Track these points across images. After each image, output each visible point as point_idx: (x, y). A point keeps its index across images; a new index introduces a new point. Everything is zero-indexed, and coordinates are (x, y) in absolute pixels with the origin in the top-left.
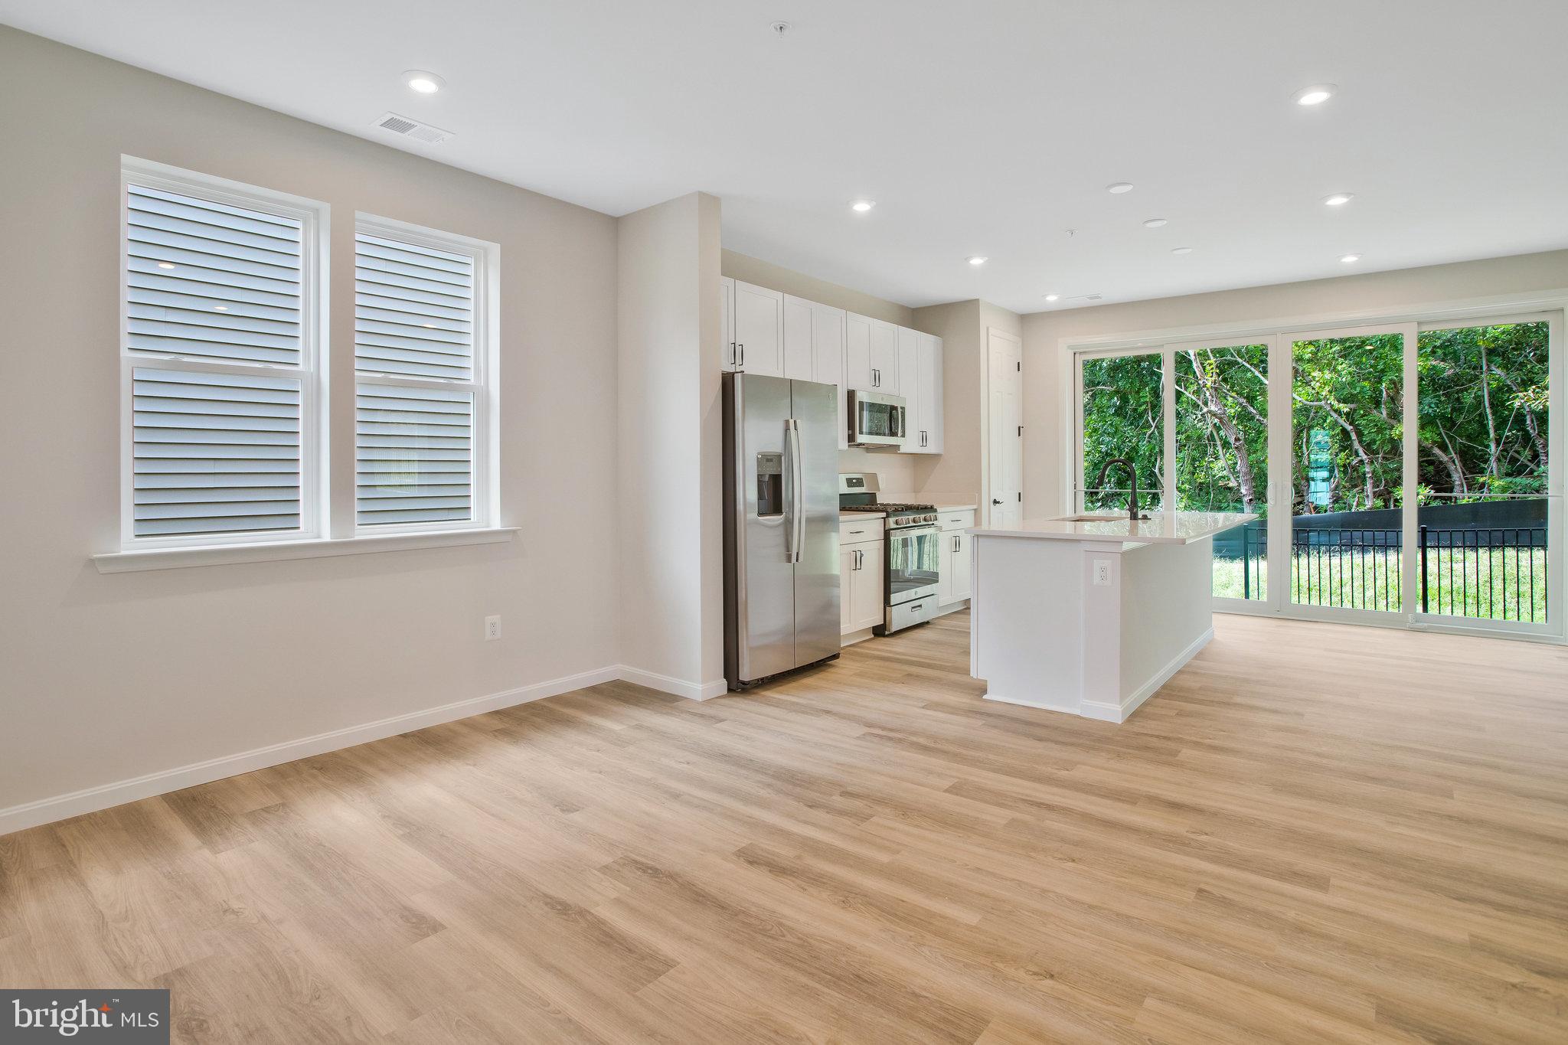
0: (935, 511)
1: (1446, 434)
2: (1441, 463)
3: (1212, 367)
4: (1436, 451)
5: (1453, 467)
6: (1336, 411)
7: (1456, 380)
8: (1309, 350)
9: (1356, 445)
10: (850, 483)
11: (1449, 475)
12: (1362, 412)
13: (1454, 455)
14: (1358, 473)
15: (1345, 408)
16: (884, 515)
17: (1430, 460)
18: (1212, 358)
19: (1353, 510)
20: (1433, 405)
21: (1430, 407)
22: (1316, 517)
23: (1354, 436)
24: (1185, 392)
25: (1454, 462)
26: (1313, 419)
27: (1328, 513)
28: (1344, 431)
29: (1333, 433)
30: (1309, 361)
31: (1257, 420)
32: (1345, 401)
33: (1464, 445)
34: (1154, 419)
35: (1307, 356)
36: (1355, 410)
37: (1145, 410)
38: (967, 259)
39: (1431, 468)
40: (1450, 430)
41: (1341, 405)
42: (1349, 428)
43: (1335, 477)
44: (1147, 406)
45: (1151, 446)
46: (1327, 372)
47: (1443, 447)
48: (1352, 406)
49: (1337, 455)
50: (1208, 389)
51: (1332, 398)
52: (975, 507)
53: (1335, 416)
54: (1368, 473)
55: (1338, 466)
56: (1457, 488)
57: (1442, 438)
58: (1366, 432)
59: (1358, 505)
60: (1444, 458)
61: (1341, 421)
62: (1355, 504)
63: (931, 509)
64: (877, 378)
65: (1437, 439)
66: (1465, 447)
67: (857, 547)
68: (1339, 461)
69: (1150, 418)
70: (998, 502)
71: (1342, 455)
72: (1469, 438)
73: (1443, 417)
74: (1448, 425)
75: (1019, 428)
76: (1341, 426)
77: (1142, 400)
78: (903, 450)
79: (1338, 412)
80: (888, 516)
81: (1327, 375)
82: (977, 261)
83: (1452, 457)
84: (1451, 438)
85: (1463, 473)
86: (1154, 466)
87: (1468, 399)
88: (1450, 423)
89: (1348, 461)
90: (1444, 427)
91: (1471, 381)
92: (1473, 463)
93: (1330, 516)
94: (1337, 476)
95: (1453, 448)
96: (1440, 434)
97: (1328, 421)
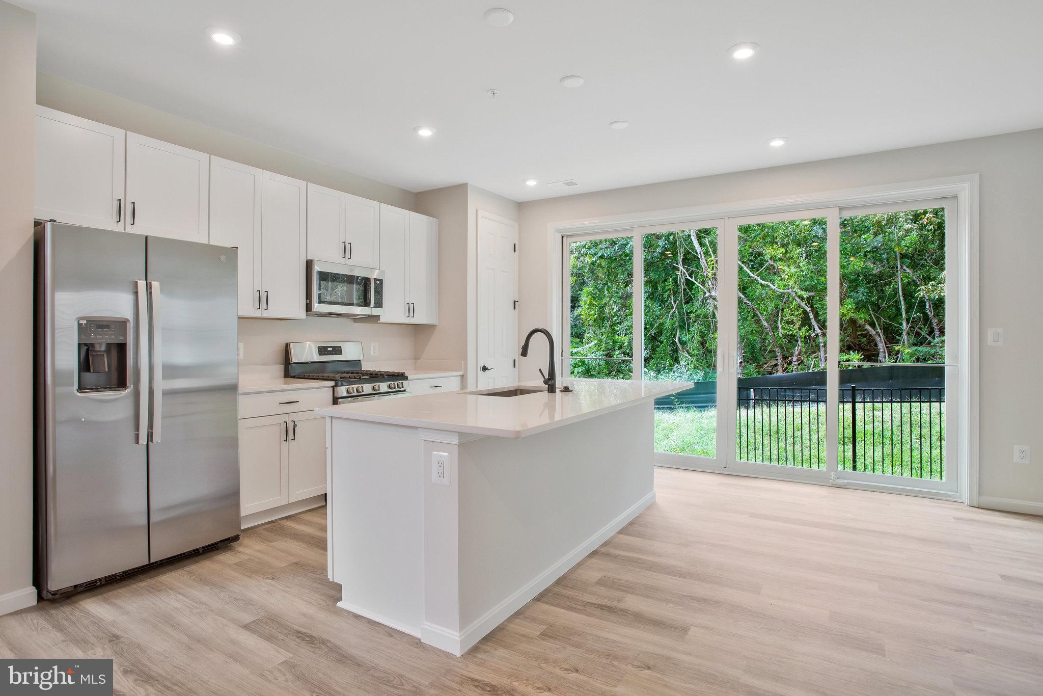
0: (406, 378)
1: (875, 315)
2: (871, 335)
3: (712, 262)
4: (868, 327)
5: (878, 339)
6: (799, 297)
7: (880, 276)
8: (781, 252)
9: (813, 322)
10: (323, 351)
11: (876, 345)
12: (818, 298)
13: (879, 330)
14: (815, 343)
15: (805, 295)
16: (333, 383)
17: (864, 334)
18: (713, 256)
19: (811, 371)
20: (865, 294)
21: (864, 295)
22: (784, 376)
23: (811, 316)
24: (695, 282)
25: (879, 335)
26: (785, 303)
27: (794, 372)
28: (805, 312)
29: (797, 313)
30: (781, 259)
31: (745, 303)
32: (806, 290)
33: (886, 323)
34: (675, 302)
35: (779, 256)
36: (813, 297)
37: (669, 296)
38: (416, 129)
39: (864, 340)
40: (876, 312)
41: (803, 293)
42: (808, 309)
43: (799, 346)
44: (670, 292)
45: (672, 322)
46: (792, 267)
47: (873, 325)
48: (811, 294)
49: (800, 329)
50: (709, 279)
51: (796, 287)
52: (461, 373)
53: (799, 300)
54: (822, 342)
55: (801, 338)
56: (881, 355)
57: (871, 317)
58: (821, 313)
59: (815, 366)
60: (873, 332)
61: (803, 304)
62: (812, 366)
63: (402, 376)
64: (347, 250)
65: (867, 318)
66: (887, 324)
67: (289, 419)
68: (801, 334)
69: (672, 302)
70: (487, 369)
71: (803, 329)
72: (890, 318)
73: (873, 303)
74: (876, 309)
75: (515, 302)
76: (803, 308)
77: (666, 288)
78: (382, 320)
79: (802, 299)
80: (336, 385)
81: (793, 269)
82: (425, 133)
83: (878, 332)
84: (877, 318)
85: (885, 343)
86: (675, 337)
87: (888, 290)
88: (877, 307)
89: (807, 334)
90: (873, 310)
91: (890, 277)
92: (892, 336)
93: (795, 375)
94: (800, 345)
95: (879, 325)
96: (870, 315)
97: (794, 304)
